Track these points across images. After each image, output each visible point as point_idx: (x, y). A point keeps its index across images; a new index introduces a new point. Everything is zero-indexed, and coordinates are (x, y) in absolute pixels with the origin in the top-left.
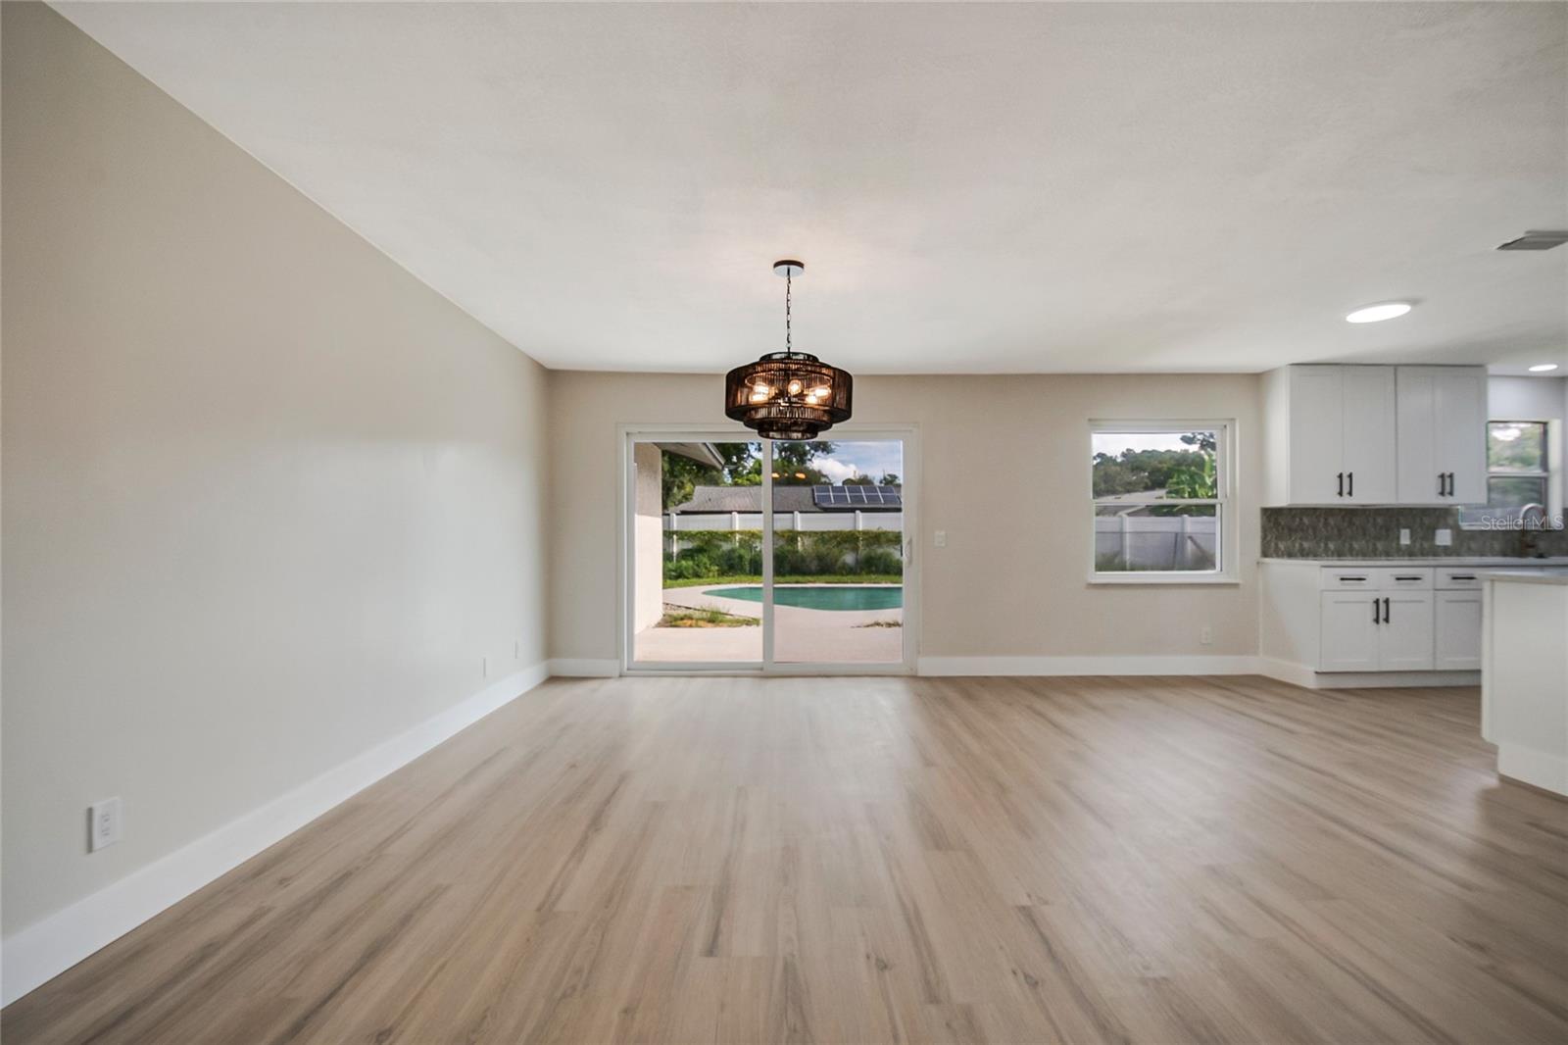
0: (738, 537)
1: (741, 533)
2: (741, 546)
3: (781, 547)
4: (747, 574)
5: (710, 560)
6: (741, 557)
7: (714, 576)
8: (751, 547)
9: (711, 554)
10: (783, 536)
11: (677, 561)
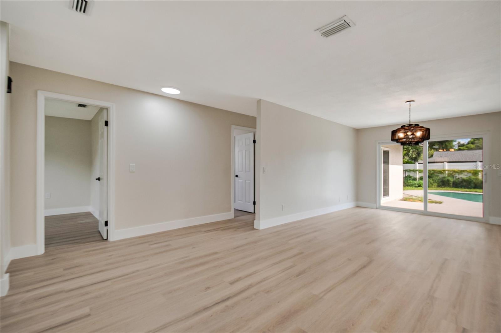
0: (447, 172)
1: (448, 171)
2: (448, 176)
3: (470, 176)
4: (451, 187)
5: (433, 181)
6: (448, 180)
7: (435, 187)
8: (453, 177)
9: (434, 179)
10: (470, 172)
11: (418, 181)
